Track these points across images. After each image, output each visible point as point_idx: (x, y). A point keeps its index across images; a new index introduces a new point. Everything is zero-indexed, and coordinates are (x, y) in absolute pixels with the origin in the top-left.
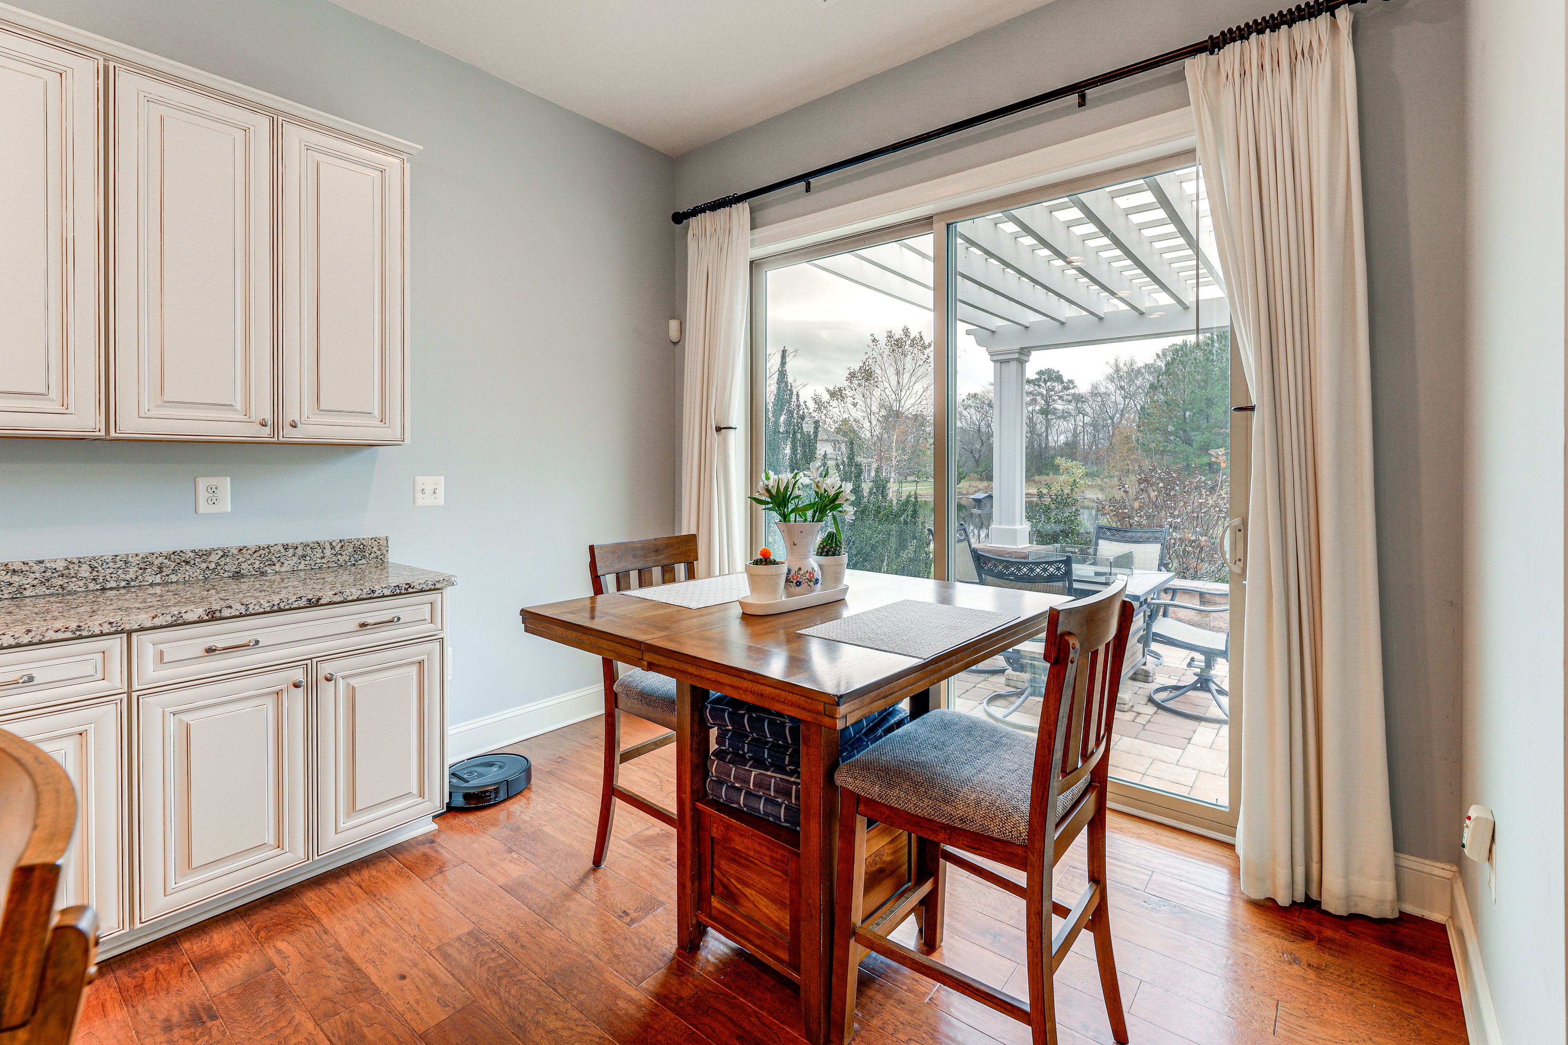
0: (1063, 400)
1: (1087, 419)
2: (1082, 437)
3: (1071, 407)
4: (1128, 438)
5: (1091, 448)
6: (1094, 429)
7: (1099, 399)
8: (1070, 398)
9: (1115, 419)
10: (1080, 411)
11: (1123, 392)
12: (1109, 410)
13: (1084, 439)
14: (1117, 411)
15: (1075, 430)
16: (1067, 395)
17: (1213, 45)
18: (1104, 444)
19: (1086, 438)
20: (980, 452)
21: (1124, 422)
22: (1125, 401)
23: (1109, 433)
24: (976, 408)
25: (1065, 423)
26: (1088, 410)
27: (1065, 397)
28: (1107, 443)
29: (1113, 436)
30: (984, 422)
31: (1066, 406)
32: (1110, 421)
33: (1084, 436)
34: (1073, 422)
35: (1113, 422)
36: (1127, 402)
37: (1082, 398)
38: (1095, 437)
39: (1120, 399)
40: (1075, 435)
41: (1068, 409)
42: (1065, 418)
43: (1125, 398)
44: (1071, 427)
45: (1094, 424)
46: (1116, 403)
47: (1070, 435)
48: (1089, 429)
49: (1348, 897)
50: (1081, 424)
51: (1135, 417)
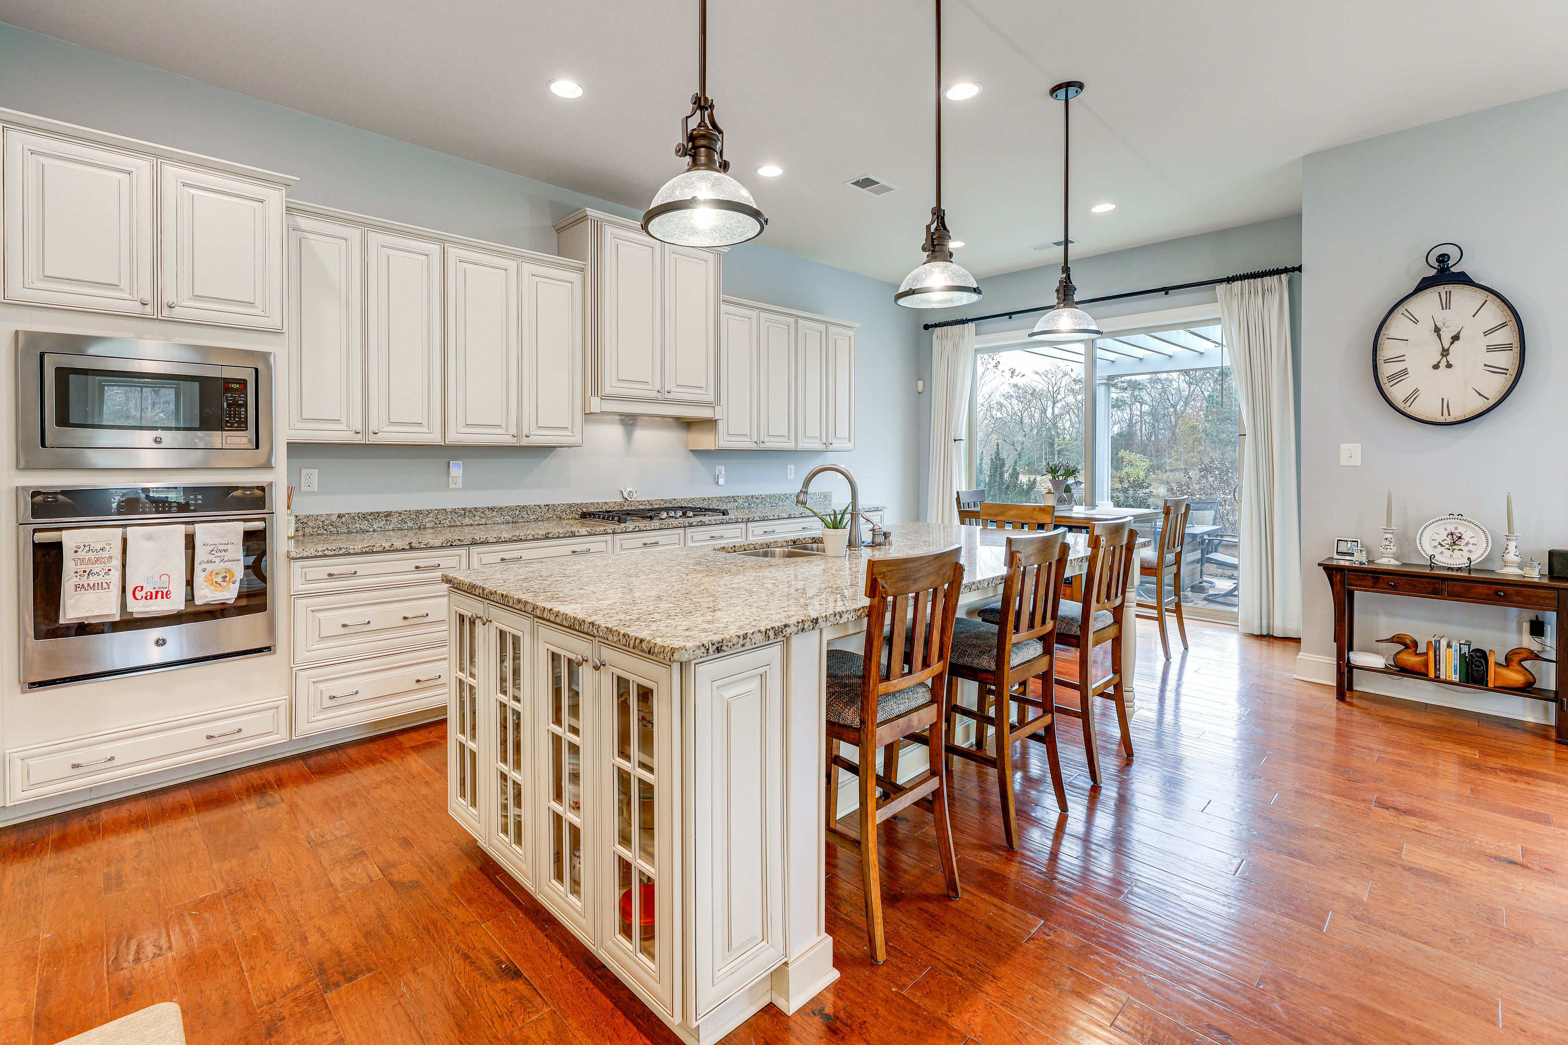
0: (1117, 388)
1: (1145, 408)
2: (1138, 428)
3: (1126, 395)
4: (1193, 428)
5: (1149, 440)
6: (1153, 419)
7: (1159, 386)
8: (1125, 385)
9: (1178, 407)
10: (1136, 399)
11: (1187, 378)
12: (1170, 398)
13: (1141, 429)
14: (1180, 398)
15: (1131, 419)
16: (1122, 382)
17: (1229, 280)
18: (1164, 434)
19: (1144, 428)
20: (1022, 444)
21: (1189, 411)
22: (1190, 387)
23: (1171, 422)
24: (1018, 398)
25: (1119, 413)
26: (1147, 398)
27: (1120, 385)
28: (1168, 434)
29: (1175, 426)
30: (1026, 412)
31: (1121, 394)
32: (1172, 410)
33: (1141, 426)
34: (1129, 411)
35: (1175, 411)
36: (1192, 389)
37: (1139, 384)
38: (1154, 427)
39: (1183, 385)
40: (1131, 425)
41: (1123, 397)
42: (1119, 407)
43: (1190, 384)
44: (1126, 417)
45: (1153, 414)
46: (1179, 390)
47: (1125, 425)
48: (1148, 418)
49: (1284, 630)
50: (1139, 413)
51: (1202, 404)
